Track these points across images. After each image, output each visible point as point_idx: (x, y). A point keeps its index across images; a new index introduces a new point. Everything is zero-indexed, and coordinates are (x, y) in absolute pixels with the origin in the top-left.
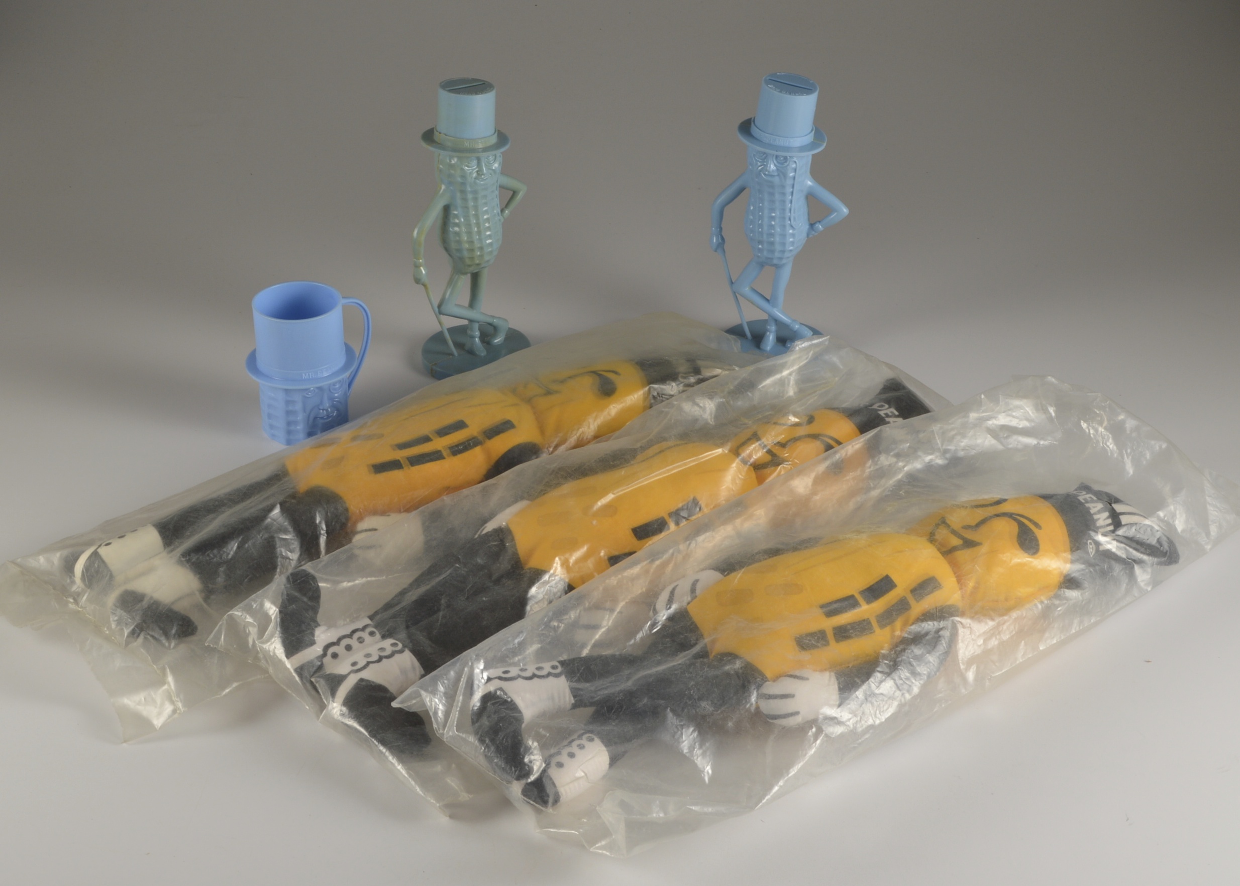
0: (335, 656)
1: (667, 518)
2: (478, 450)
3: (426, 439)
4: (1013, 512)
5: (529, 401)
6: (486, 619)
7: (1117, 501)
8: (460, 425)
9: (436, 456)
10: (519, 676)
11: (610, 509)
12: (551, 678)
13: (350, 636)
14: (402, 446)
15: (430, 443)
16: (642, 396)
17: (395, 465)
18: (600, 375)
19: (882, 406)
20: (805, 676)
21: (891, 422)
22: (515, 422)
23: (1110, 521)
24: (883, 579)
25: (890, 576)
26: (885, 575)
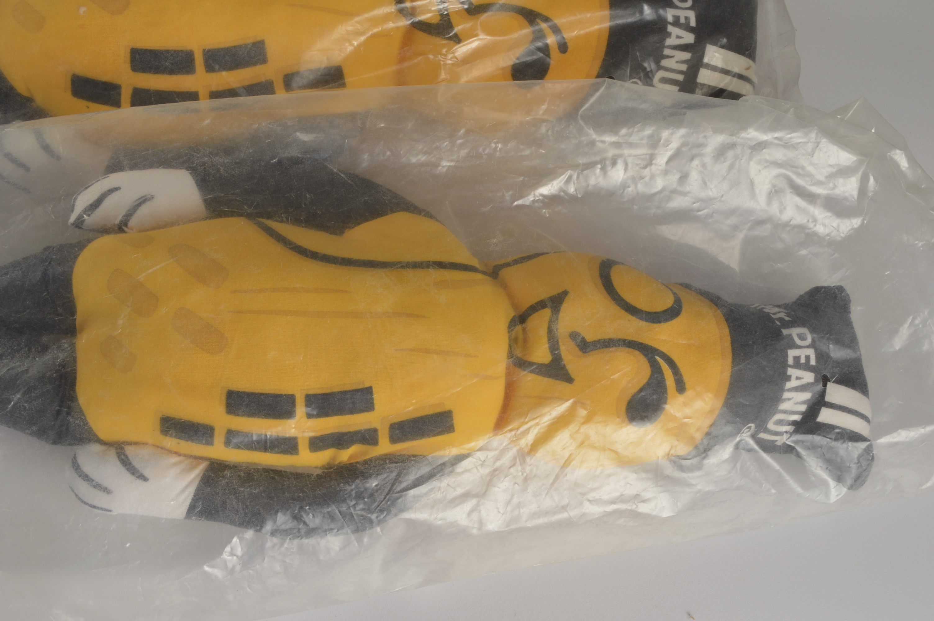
4: (661, 348)
21: (673, 35)
23: (803, 408)
24: (357, 391)
25: (375, 390)
26: (367, 385)
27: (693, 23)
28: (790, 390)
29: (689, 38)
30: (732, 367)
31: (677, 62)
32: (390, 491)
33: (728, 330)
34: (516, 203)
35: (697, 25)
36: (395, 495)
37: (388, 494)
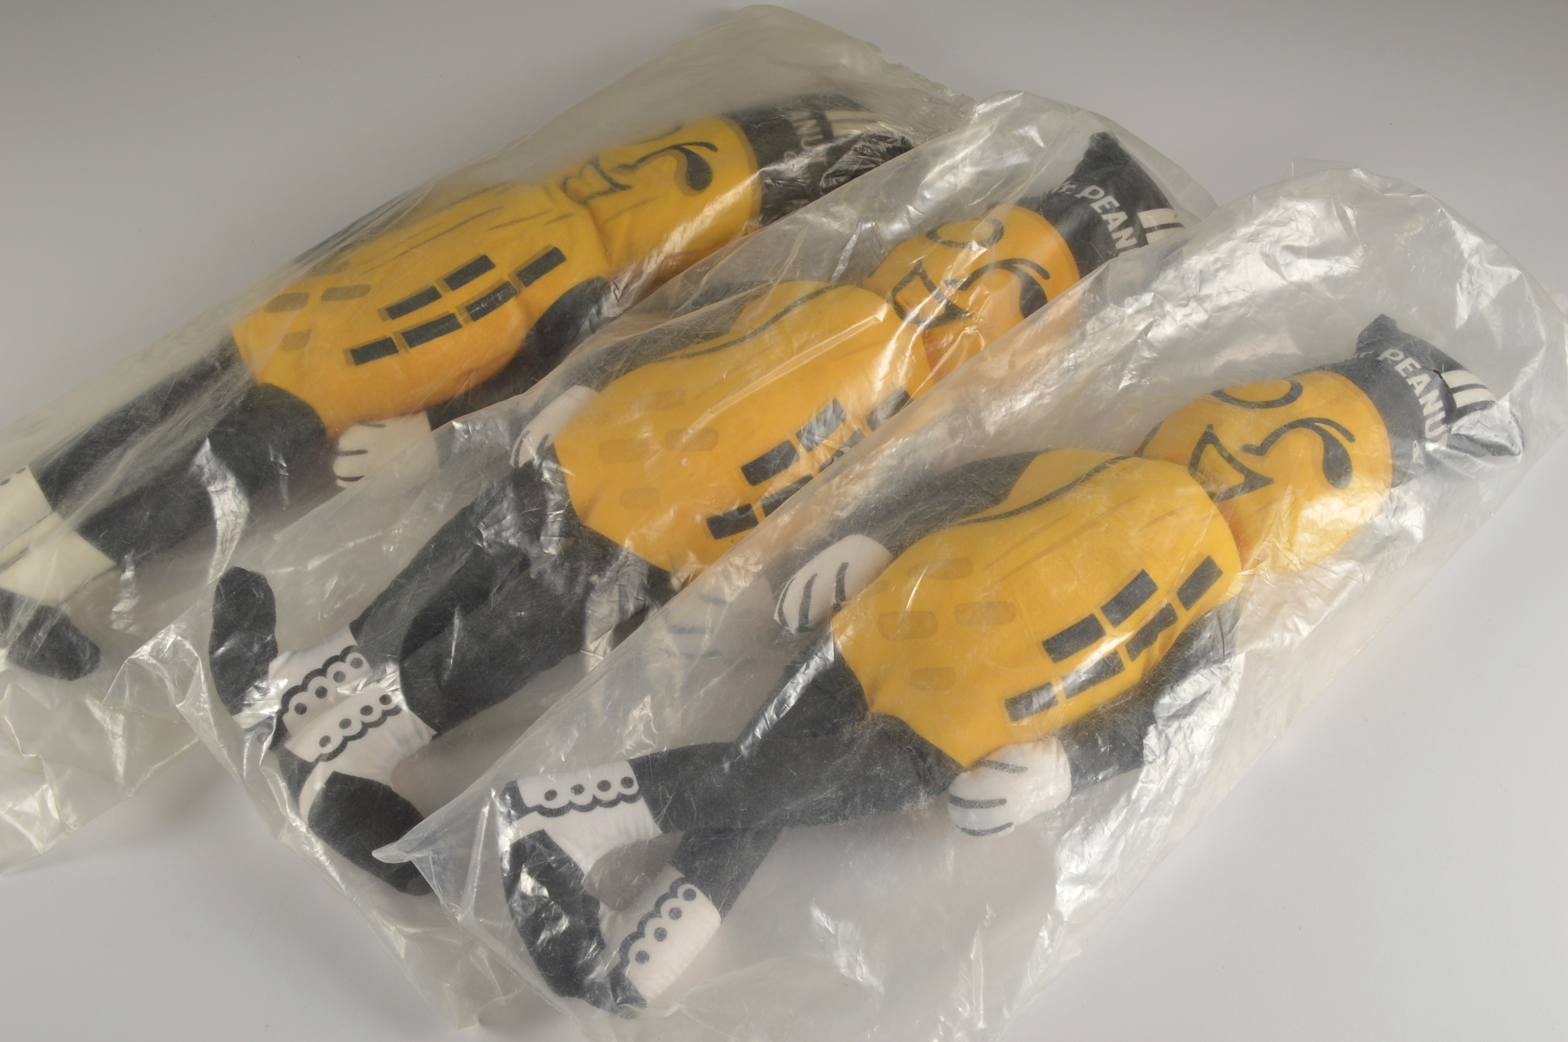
0: (301, 709)
1: (794, 440)
2: (511, 305)
3: (431, 295)
4: (1315, 415)
5: (584, 202)
6: (523, 651)
7: (1452, 366)
8: (482, 265)
9: (447, 325)
10: (571, 806)
11: (709, 437)
12: (622, 805)
13: (322, 672)
14: (396, 311)
15: (437, 302)
16: (750, 188)
17: (384, 347)
18: (688, 153)
19: (1094, 193)
20: (1020, 763)
21: (1110, 221)
22: (565, 251)
23: (1440, 404)
24: (1136, 579)
25: (1147, 571)
26: (1139, 571)
27: (1117, 204)
28: (1421, 396)
29: (1122, 216)
30: (1371, 399)
31: (1127, 239)
32: (1222, 636)
33: (1344, 378)
34: (1121, 387)
35: (1120, 203)
36: (1229, 636)
37: (1223, 639)
